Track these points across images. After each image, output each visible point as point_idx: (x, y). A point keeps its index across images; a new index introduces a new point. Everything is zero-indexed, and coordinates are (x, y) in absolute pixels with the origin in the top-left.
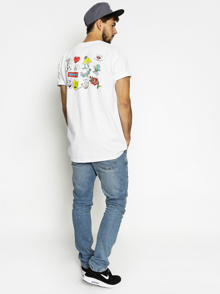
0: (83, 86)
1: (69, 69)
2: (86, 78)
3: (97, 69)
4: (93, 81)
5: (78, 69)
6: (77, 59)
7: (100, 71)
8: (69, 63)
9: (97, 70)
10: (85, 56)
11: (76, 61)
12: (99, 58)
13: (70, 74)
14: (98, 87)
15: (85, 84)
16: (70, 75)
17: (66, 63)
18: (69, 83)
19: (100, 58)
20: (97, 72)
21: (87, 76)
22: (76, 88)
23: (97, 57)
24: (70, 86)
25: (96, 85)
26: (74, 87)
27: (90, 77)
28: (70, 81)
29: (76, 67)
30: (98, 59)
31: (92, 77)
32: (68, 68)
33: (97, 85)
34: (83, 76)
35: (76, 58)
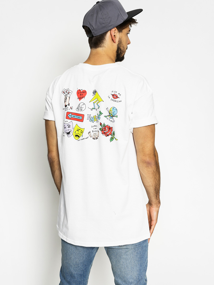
0: (91, 135)
1: (68, 106)
2: (95, 123)
3: (112, 113)
4: (105, 131)
5: (83, 109)
6: (81, 94)
7: (117, 117)
8: (68, 98)
9: (112, 115)
10: (93, 89)
11: (80, 96)
12: (115, 96)
13: (70, 114)
14: (112, 139)
15: (94, 132)
16: (70, 117)
17: (63, 97)
18: (67, 128)
19: (117, 97)
20: (113, 119)
21: (97, 121)
22: (79, 137)
23: (113, 95)
24: (68, 133)
25: (108, 135)
26: (74, 134)
27: (101, 124)
28: (69, 126)
29: (80, 106)
30: (114, 98)
31: (104, 124)
32: (66, 106)
33: (110, 136)
34: (92, 119)
35: (80, 92)
